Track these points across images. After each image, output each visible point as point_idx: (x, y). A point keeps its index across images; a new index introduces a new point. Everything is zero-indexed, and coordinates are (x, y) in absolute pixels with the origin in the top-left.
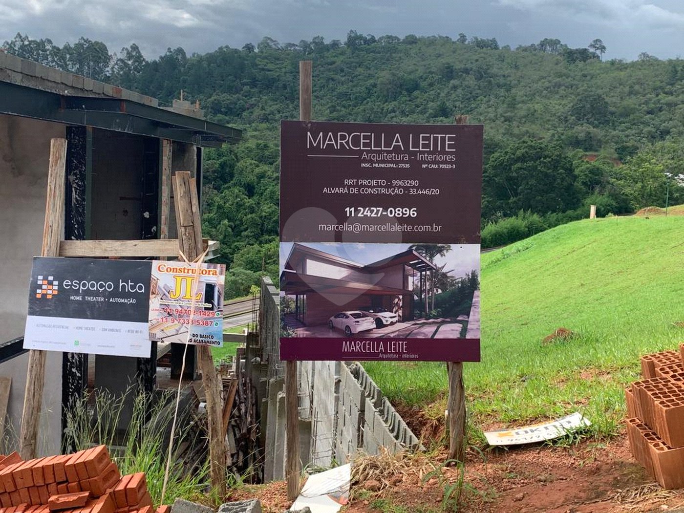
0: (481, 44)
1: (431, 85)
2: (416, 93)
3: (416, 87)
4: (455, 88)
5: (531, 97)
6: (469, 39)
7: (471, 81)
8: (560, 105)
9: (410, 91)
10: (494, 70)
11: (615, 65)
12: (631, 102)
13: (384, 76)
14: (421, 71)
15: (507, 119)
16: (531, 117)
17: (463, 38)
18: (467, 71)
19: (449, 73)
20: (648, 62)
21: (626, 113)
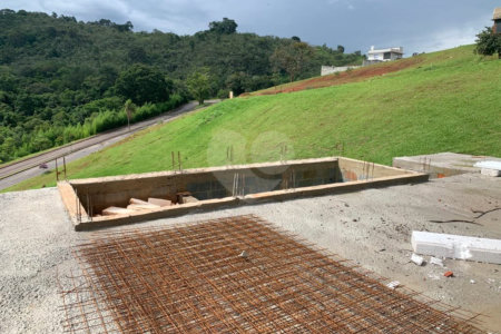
0: (67, 19)
1: (44, 39)
2: (35, 43)
3: (35, 40)
4: (59, 41)
5: (105, 47)
6: (59, 16)
7: (67, 37)
8: (121, 53)
9: (31, 42)
10: (79, 33)
11: (143, 34)
12: (157, 52)
13: (11, 32)
14: (34, 32)
15: (96, 59)
16: (108, 58)
17: (55, 15)
18: (64, 32)
19: (53, 33)
20: (158, 33)
21: (156, 57)
